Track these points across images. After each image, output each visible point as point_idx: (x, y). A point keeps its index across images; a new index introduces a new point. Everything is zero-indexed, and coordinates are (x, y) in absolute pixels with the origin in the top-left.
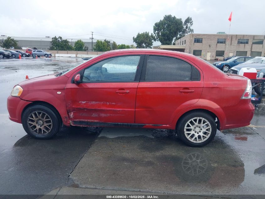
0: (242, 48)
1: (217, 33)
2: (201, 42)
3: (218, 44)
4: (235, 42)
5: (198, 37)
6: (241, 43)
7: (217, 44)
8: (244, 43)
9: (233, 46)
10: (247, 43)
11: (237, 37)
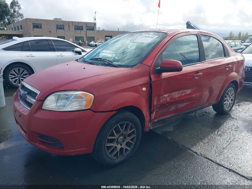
0: (79, 34)
1: (54, 19)
2: (41, 28)
3: (58, 30)
4: (72, 28)
5: (36, 22)
6: (77, 29)
7: (56, 30)
8: (80, 29)
9: (72, 32)
10: (82, 29)
11: (73, 23)
